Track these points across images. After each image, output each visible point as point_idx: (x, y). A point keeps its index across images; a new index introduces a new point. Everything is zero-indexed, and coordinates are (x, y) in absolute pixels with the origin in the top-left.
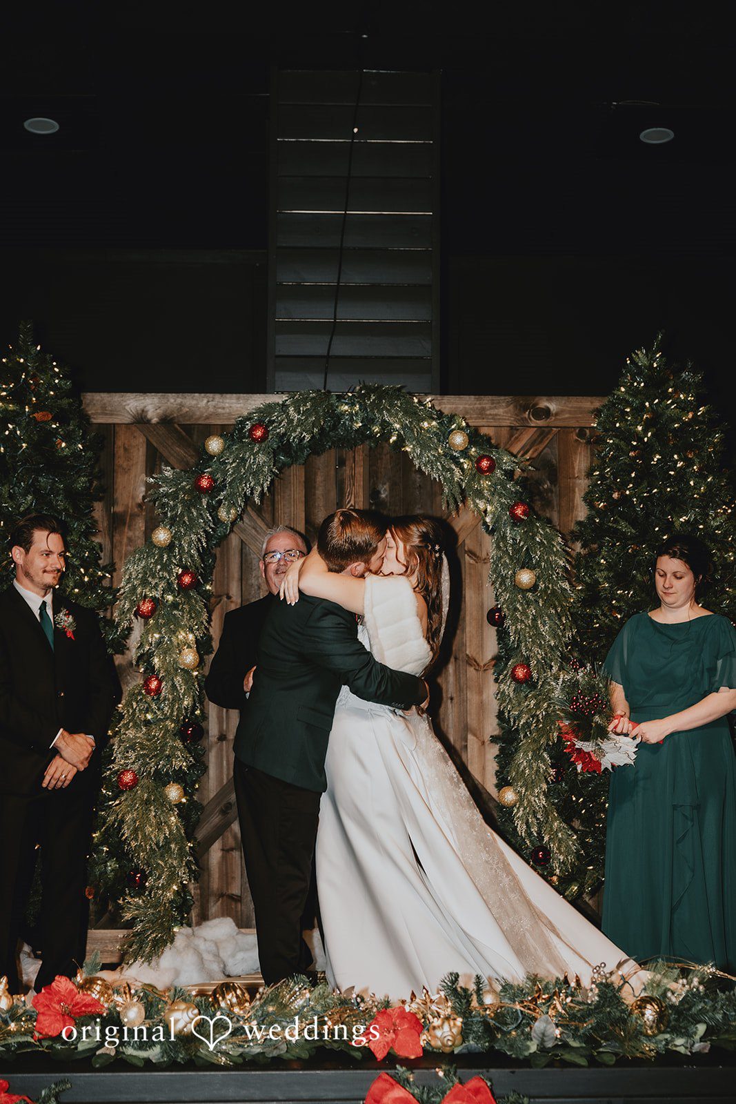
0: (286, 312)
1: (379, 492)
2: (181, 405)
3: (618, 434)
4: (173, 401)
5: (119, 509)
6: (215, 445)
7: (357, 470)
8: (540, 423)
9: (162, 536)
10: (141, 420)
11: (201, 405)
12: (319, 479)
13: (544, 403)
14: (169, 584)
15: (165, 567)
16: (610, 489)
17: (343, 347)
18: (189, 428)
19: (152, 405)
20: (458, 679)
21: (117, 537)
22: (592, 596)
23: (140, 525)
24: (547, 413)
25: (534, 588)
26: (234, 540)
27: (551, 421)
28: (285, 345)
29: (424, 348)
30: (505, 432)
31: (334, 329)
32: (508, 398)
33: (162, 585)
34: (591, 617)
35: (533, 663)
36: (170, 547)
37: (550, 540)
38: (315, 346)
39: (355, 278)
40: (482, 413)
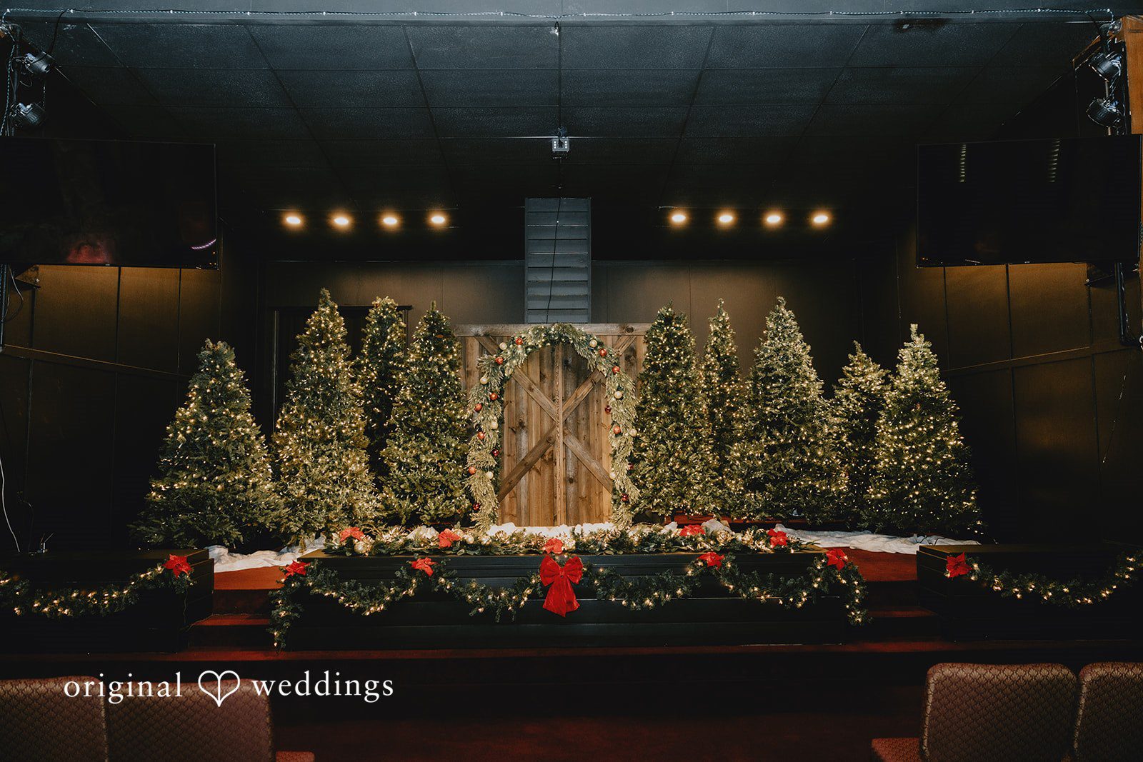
0: (531, 291)
1: (568, 361)
2: (493, 329)
3: (654, 340)
4: (489, 328)
5: (469, 369)
6: (503, 346)
7: (559, 353)
8: (630, 334)
9: (484, 380)
10: (477, 336)
11: (500, 329)
12: (545, 356)
13: (630, 326)
14: (487, 398)
15: (486, 392)
16: (651, 361)
17: (554, 305)
18: (495, 338)
19: (480, 330)
20: (598, 433)
21: (468, 380)
22: (645, 401)
23: (477, 374)
24: (632, 330)
25: (622, 398)
26: (513, 381)
27: (634, 333)
28: (531, 305)
29: (584, 304)
30: (616, 337)
31: (550, 298)
32: (617, 325)
33: (484, 398)
34: (645, 409)
35: (621, 426)
36: (488, 384)
37: (627, 380)
38: (543, 305)
39: (558, 277)
40: (607, 331)
